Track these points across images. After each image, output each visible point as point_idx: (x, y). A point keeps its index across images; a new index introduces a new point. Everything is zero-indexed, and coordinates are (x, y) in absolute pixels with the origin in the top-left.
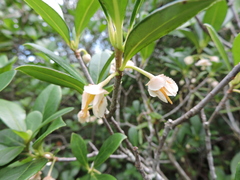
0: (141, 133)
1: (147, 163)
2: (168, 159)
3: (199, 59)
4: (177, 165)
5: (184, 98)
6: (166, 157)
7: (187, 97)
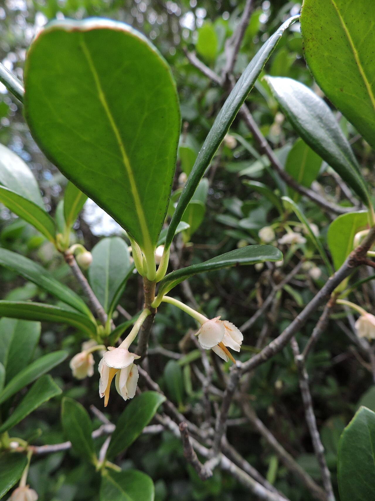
0: (187, 371)
1: (204, 434)
2: (242, 415)
3: (285, 232)
4: (259, 424)
5: (264, 298)
6: (238, 412)
7: (269, 299)
